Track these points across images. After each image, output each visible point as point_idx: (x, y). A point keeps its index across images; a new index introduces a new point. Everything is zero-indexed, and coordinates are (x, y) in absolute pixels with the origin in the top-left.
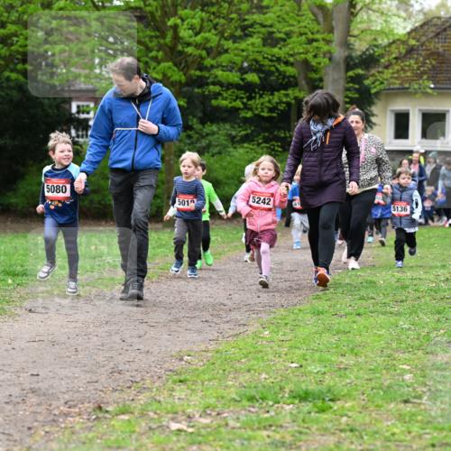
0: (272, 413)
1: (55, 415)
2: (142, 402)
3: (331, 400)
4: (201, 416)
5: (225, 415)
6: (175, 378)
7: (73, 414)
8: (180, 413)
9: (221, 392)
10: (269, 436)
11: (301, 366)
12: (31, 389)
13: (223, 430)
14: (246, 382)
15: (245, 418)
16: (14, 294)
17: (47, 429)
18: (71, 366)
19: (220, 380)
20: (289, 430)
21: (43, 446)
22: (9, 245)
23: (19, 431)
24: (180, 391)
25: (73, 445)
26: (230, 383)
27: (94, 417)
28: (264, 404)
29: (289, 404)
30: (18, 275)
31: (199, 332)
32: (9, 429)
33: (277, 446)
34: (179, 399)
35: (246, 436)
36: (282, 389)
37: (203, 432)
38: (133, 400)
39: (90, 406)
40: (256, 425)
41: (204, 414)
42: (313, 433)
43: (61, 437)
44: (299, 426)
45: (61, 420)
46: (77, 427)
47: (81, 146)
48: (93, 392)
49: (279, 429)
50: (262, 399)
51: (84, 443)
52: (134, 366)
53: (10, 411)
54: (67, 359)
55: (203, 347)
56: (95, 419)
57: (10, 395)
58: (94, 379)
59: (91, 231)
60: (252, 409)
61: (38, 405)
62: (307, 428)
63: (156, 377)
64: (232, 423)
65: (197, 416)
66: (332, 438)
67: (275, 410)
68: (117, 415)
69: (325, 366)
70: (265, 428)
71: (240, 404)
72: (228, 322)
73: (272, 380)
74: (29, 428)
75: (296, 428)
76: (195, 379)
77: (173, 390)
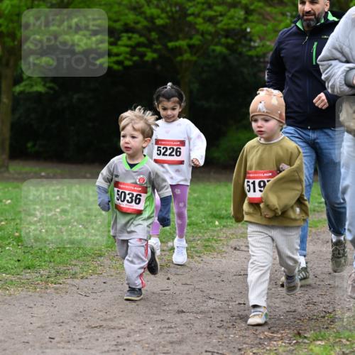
1: (261, 339)
2: (335, 330)
7: (275, 339)
12: (239, 316)
16: (221, 234)
17: (255, 351)
22: (214, 193)
23: (231, 351)
27: (294, 342)
30: (223, 218)
32: (222, 350)
38: (327, 328)
39: (290, 332)
45: (266, 343)
46: (281, 350)
48: (292, 320)
52: (327, 299)
53: (223, 334)
56: (295, 344)
57: (222, 321)
58: (293, 308)
63: (346, 309)
68: (314, 340)
74: (240, 350)
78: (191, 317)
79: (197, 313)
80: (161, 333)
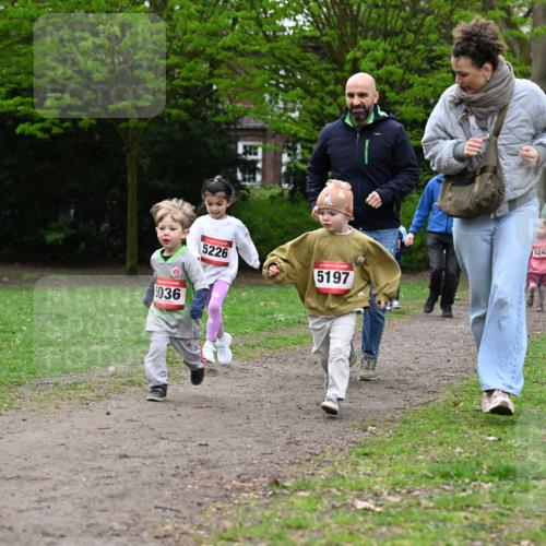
0: (470, 492)
1: (227, 490)
2: (323, 477)
3: (535, 478)
4: (389, 494)
5: (416, 493)
6: (360, 450)
7: (247, 489)
8: (366, 490)
9: (411, 467)
10: (466, 518)
11: (500, 440)
12: (199, 460)
13: (414, 510)
14: (438, 456)
15: (439, 497)
17: (219, 506)
18: (242, 435)
19: (409, 454)
20: (489, 511)
21: (215, 525)
23: (188, 507)
24: (365, 466)
25: (249, 524)
26: (421, 457)
27: (270, 493)
28: (460, 482)
29: (487, 483)
31: (384, 399)
32: (177, 505)
33: (476, 530)
34: (364, 474)
35: (441, 518)
36: (479, 464)
37: (393, 511)
38: (313, 474)
39: (265, 481)
40: (452, 505)
41: (393, 492)
42: (517, 516)
43: (235, 515)
44: (499, 507)
45: (233, 495)
46: (253, 504)
47: (248, 191)
48: (268, 464)
49: (477, 510)
50: (457, 475)
51: (261, 522)
52: (313, 437)
53: (178, 485)
54: (238, 428)
55: (389, 416)
56: (271, 496)
57: (177, 467)
58: (269, 450)
59: (259, 285)
60: (447, 488)
61: (208, 478)
62: (509, 509)
63: (337, 450)
64: (424, 502)
65: (385, 493)
66: (537, 521)
67: (473, 489)
68: (296, 491)
69: (527, 440)
70: (461, 509)
71: (433, 481)
72: (415, 389)
73: (467, 455)
74: (200, 504)
75: (497, 510)
76: (380, 452)
77: (357, 464)
78: (136, 462)
79: (144, 458)
80: (98, 484)
